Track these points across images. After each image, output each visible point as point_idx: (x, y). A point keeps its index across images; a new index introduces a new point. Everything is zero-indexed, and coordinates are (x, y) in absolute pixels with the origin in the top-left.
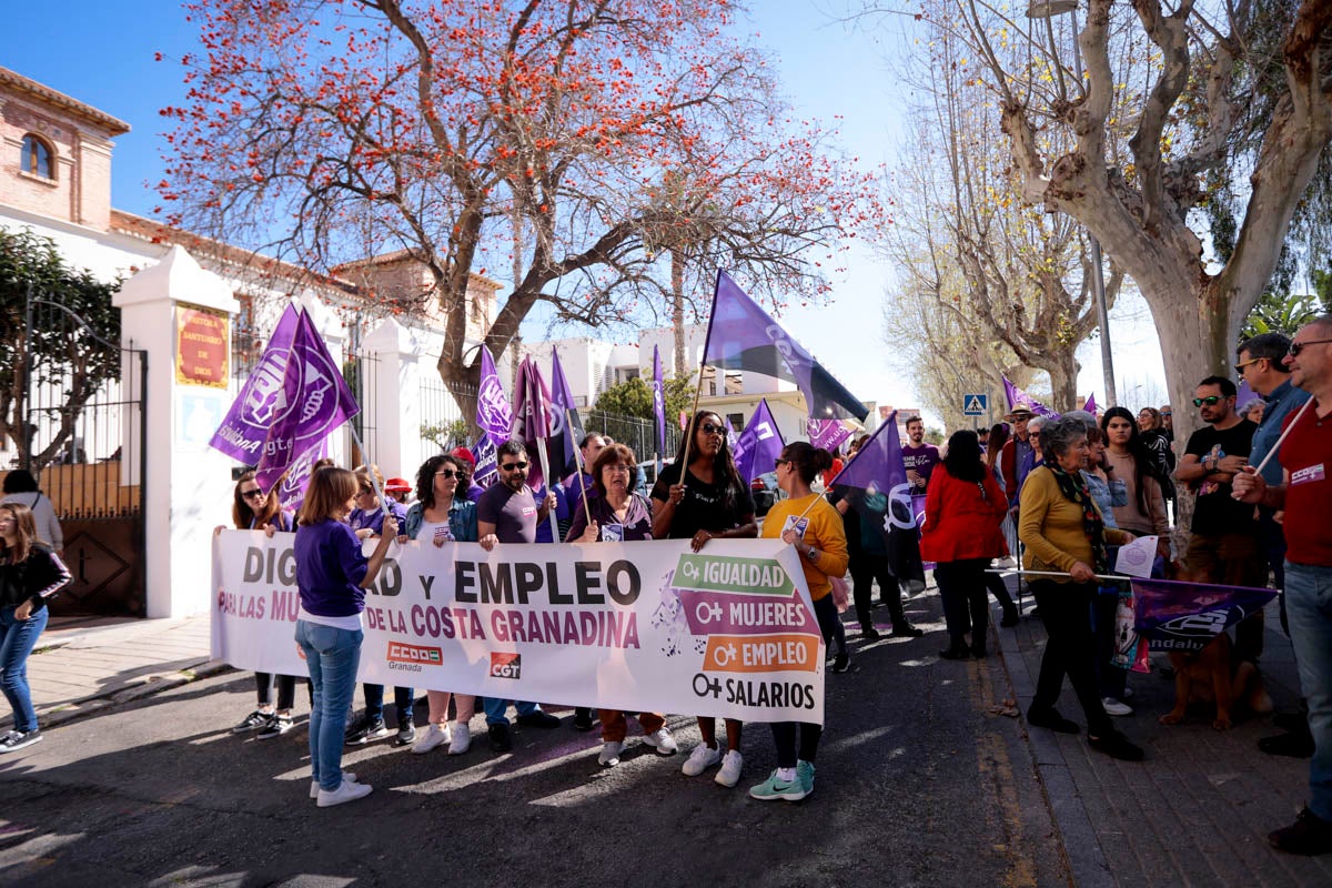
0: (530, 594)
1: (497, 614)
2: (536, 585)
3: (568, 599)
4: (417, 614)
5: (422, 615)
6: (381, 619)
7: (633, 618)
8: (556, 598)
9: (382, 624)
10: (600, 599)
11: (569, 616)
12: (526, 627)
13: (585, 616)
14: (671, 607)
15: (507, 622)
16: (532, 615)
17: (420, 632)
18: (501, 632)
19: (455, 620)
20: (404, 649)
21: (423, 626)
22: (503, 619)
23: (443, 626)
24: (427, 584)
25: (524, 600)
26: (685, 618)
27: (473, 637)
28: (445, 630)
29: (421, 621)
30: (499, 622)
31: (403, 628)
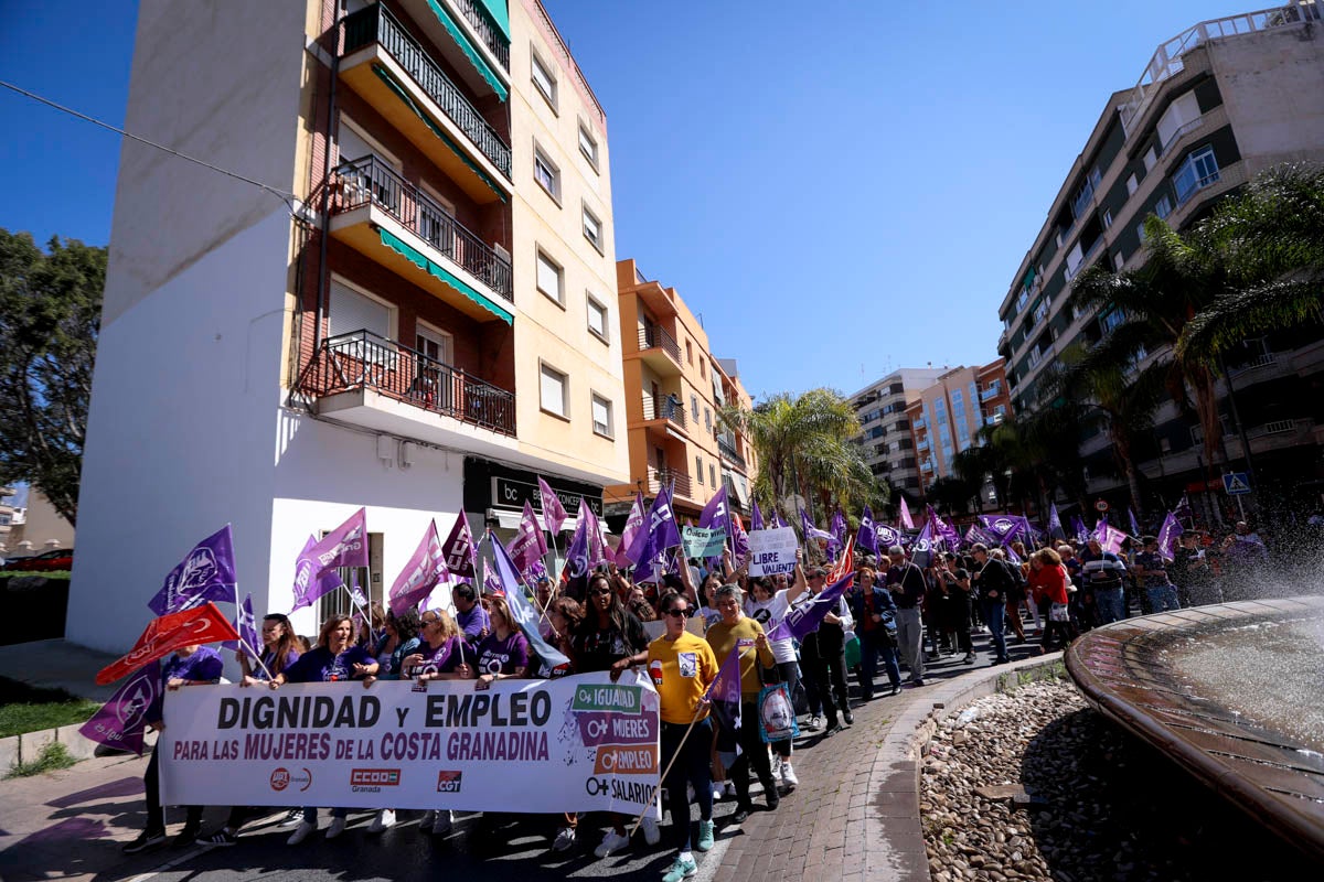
0: (479, 718)
1: (455, 736)
2: (483, 712)
3: (503, 722)
4: (388, 741)
5: (391, 741)
6: (350, 749)
7: (545, 734)
8: (497, 721)
9: (350, 753)
10: (523, 722)
11: (503, 735)
12: (471, 747)
13: (514, 735)
14: (571, 725)
15: (459, 743)
16: (478, 735)
17: (386, 757)
18: (453, 752)
19: (420, 743)
20: (365, 774)
21: (390, 751)
22: (457, 740)
23: (409, 749)
24: (402, 715)
25: (474, 723)
26: (580, 734)
27: (431, 758)
28: (409, 753)
29: (389, 746)
30: (454, 742)
31: (370, 755)
